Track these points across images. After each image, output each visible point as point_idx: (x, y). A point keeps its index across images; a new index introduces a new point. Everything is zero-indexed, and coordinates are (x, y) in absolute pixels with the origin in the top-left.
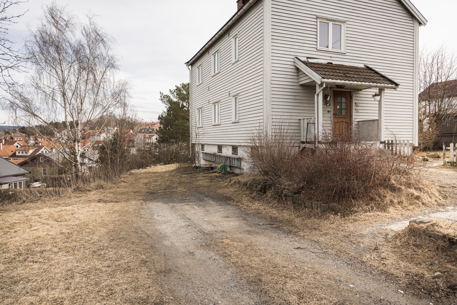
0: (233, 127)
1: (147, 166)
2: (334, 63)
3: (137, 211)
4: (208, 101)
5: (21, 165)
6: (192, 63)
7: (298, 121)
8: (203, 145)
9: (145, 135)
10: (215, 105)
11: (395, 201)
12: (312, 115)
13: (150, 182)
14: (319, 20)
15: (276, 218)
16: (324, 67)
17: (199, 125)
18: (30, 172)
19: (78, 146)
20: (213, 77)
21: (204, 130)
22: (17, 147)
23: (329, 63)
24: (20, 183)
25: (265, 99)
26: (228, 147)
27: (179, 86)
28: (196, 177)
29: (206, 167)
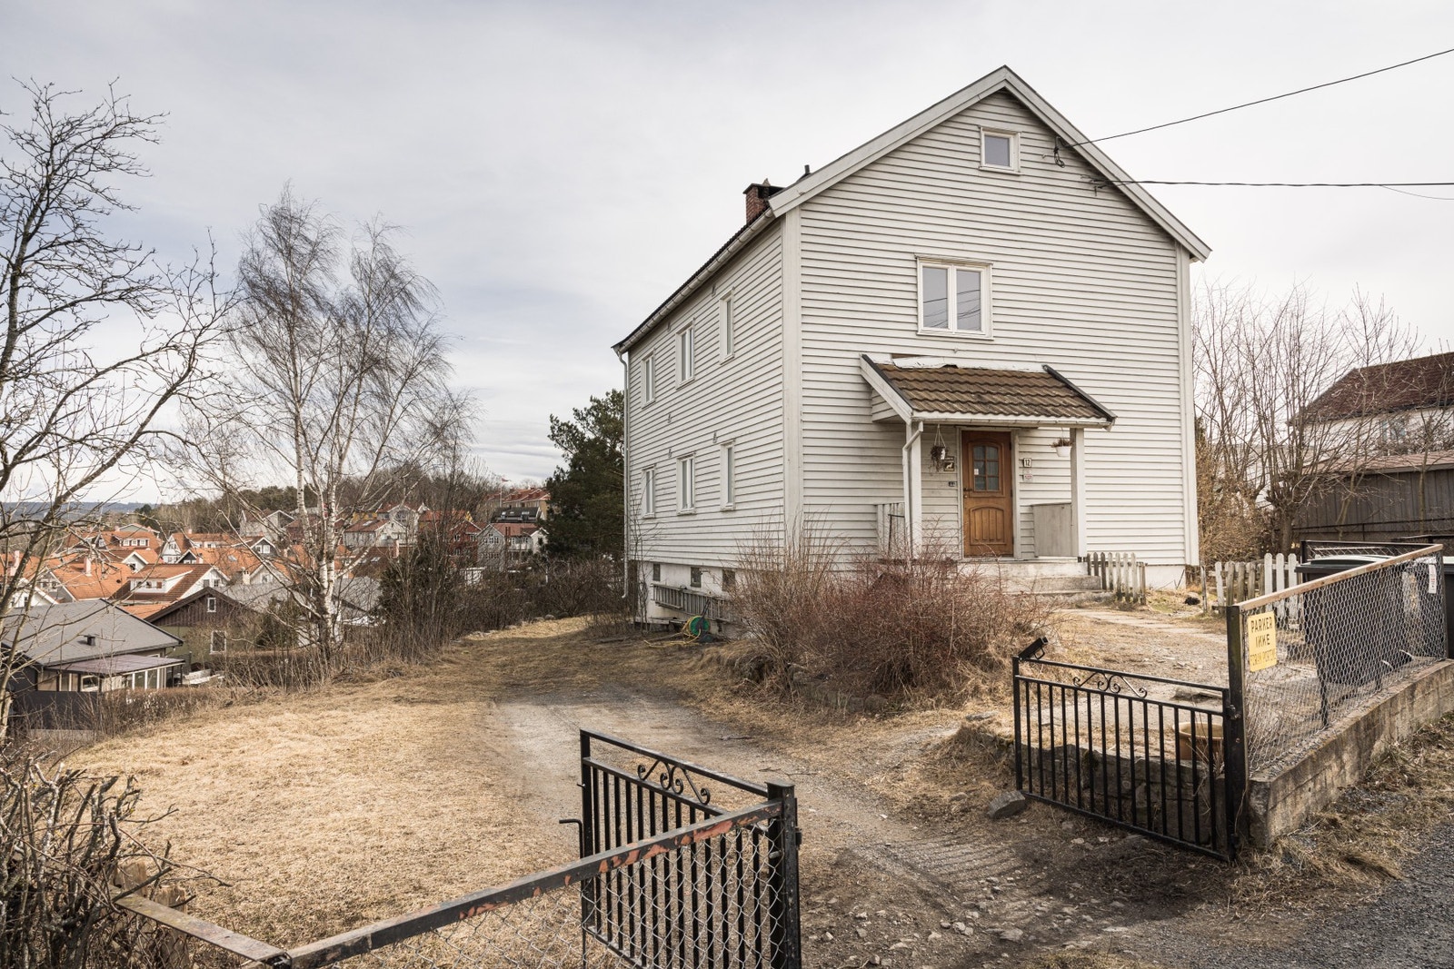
0: (724, 522)
1: (510, 624)
2: (961, 364)
3: (479, 718)
4: (667, 451)
5: (157, 621)
6: (632, 346)
7: (871, 510)
8: (657, 566)
9: (508, 530)
10: (684, 463)
11: (984, 687)
12: (897, 493)
13: (512, 663)
14: (920, 265)
15: (762, 728)
16: (935, 377)
17: (648, 511)
18: (181, 642)
19: (329, 570)
20: (679, 389)
21: (659, 526)
22: (133, 567)
23: (947, 366)
24: (152, 674)
25: (787, 458)
26: (713, 572)
27: (602, 397)
28: (630, 651)
29: (663, 625)
